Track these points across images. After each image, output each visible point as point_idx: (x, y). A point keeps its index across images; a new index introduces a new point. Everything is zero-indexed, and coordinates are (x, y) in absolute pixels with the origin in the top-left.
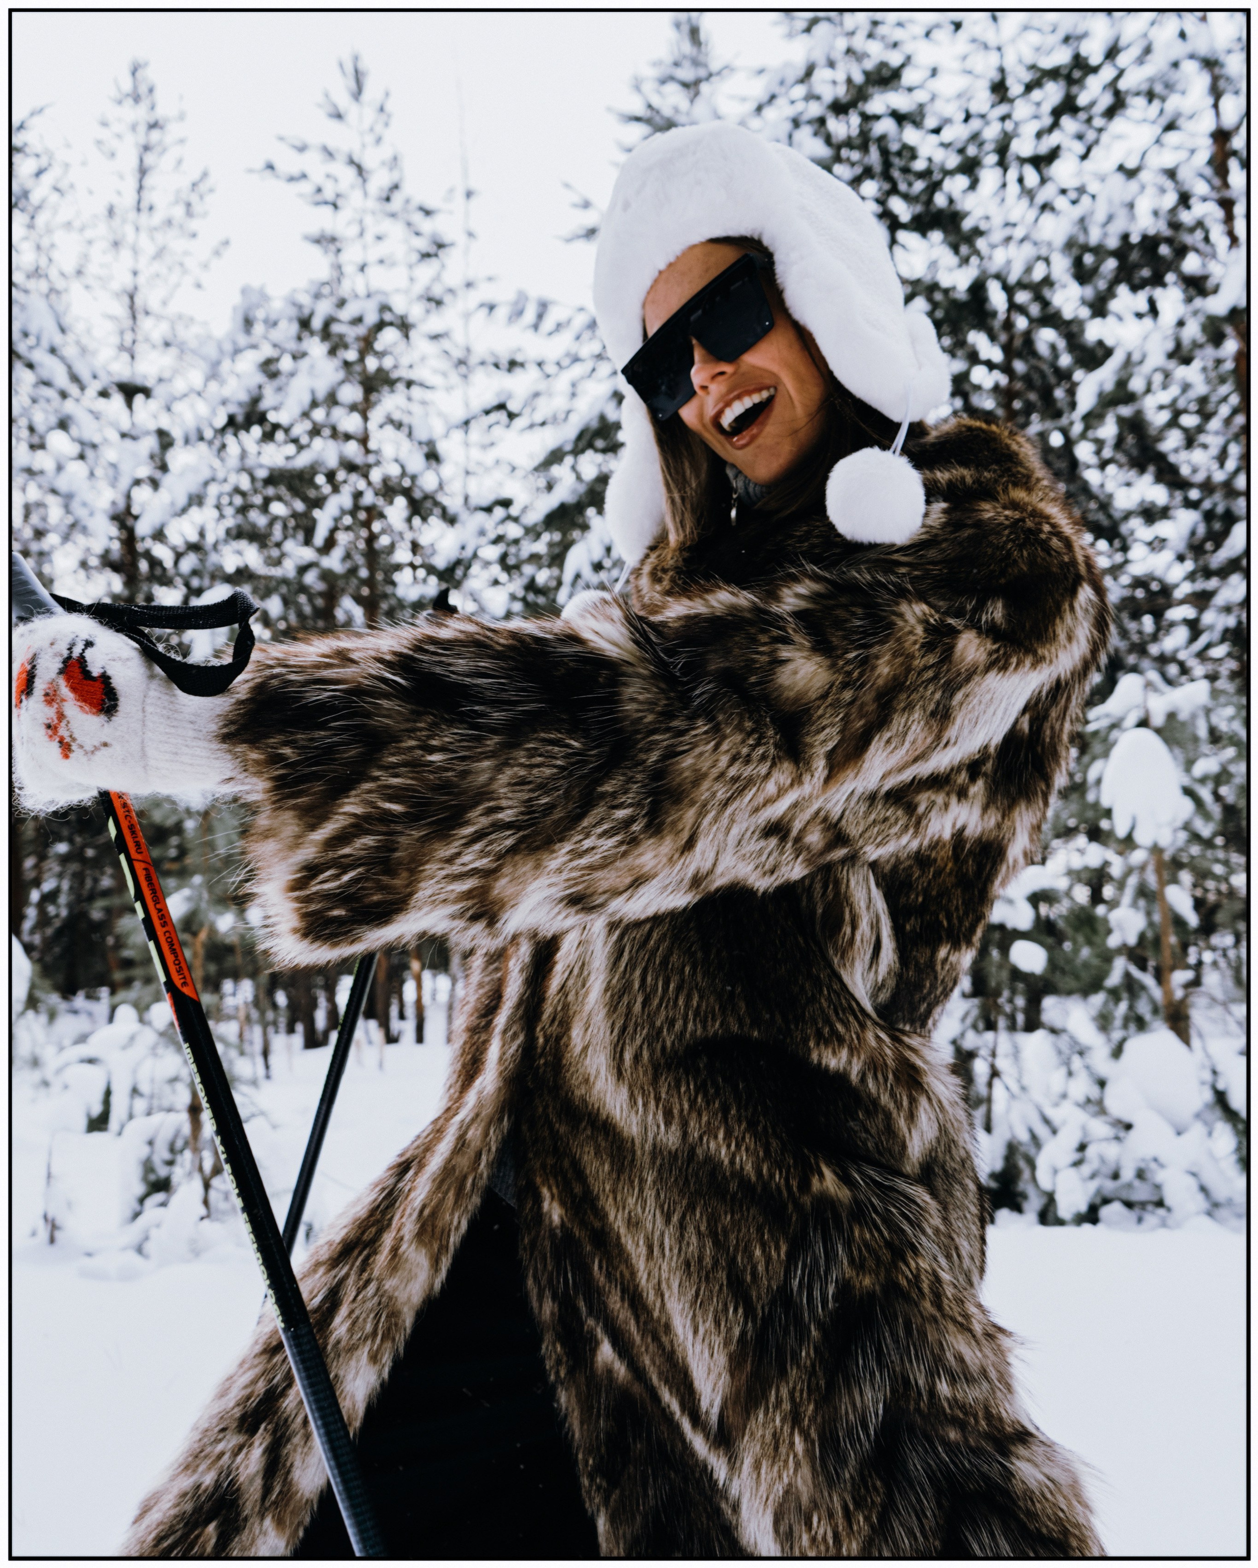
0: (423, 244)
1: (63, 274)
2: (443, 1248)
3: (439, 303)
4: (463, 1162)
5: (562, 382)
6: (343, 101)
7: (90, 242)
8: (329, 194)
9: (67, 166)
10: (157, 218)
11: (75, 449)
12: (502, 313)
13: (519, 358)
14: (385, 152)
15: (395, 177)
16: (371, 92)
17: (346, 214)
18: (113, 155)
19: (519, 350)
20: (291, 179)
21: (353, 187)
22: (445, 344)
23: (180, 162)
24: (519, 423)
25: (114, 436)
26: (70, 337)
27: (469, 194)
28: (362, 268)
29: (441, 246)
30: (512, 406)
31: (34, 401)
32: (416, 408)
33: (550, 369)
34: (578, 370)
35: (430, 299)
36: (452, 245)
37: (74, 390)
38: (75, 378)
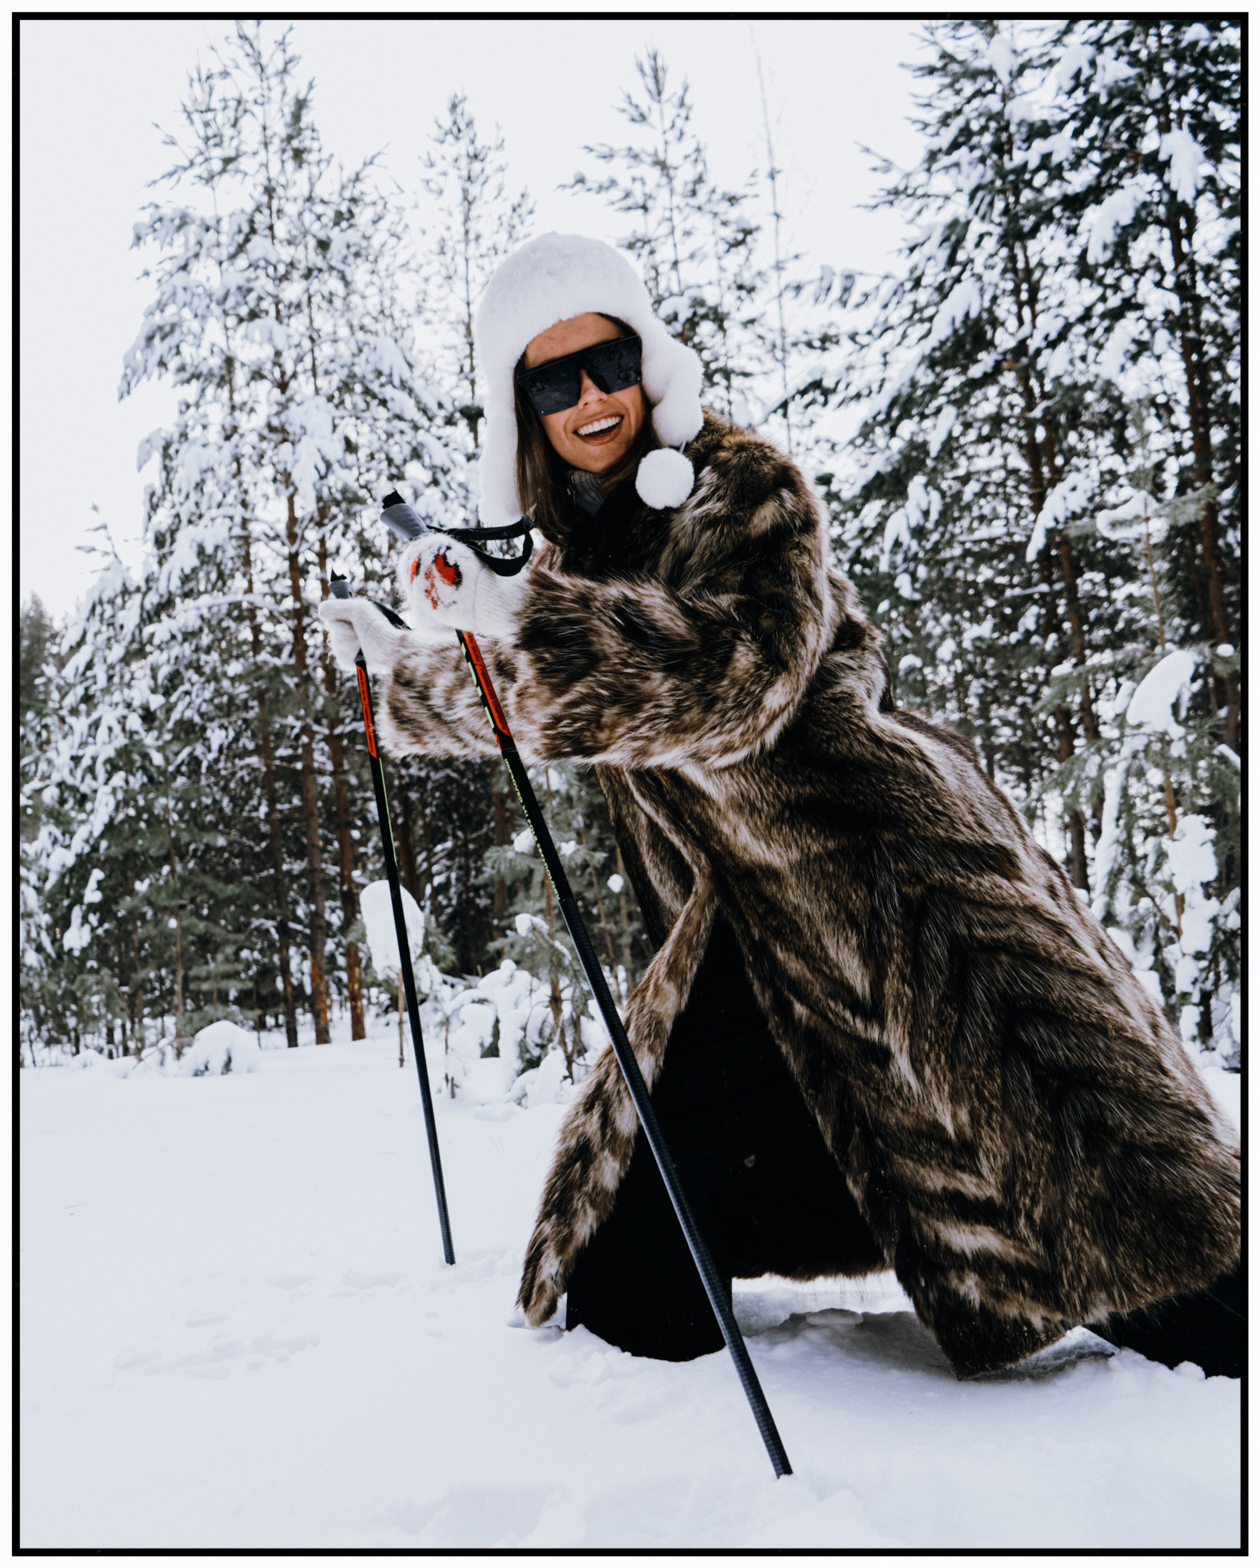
0: (730, 234)
1: (403, 311)
2: (684, 981)
3: (751, 290)
4: (690, 930)
5: (873, 354)
6: (644, 101)
7: (427, 280)
8: (638, 198)
9: (400, 209)
10: (485, 243)
11: (427, 476)
12: (808, 292)
13: (832, 332)
14: (688, 146)
15: (700, 167)
16: (672, 87)
17: (656, 213)
18: (441, 192)
19: (830, 325)
20: (601, 188)
21: (659, 186)
22: (758, 329)
23: (500, 190)
24: (834, 399)
25: (460, 459)
26: (417, 372)
27: (772, 176)
28: (675, 263)
29: (747, 232)
30: (828, 383)
31: (390, 435)
32: (734, 396)
33: (863, 339)
34: (891, 337)
35: (740, 287)
36: (757, 229)
37: (423, 421)
38: (424, 411)
